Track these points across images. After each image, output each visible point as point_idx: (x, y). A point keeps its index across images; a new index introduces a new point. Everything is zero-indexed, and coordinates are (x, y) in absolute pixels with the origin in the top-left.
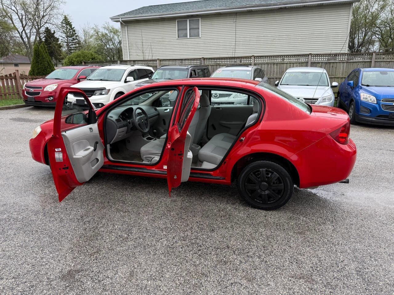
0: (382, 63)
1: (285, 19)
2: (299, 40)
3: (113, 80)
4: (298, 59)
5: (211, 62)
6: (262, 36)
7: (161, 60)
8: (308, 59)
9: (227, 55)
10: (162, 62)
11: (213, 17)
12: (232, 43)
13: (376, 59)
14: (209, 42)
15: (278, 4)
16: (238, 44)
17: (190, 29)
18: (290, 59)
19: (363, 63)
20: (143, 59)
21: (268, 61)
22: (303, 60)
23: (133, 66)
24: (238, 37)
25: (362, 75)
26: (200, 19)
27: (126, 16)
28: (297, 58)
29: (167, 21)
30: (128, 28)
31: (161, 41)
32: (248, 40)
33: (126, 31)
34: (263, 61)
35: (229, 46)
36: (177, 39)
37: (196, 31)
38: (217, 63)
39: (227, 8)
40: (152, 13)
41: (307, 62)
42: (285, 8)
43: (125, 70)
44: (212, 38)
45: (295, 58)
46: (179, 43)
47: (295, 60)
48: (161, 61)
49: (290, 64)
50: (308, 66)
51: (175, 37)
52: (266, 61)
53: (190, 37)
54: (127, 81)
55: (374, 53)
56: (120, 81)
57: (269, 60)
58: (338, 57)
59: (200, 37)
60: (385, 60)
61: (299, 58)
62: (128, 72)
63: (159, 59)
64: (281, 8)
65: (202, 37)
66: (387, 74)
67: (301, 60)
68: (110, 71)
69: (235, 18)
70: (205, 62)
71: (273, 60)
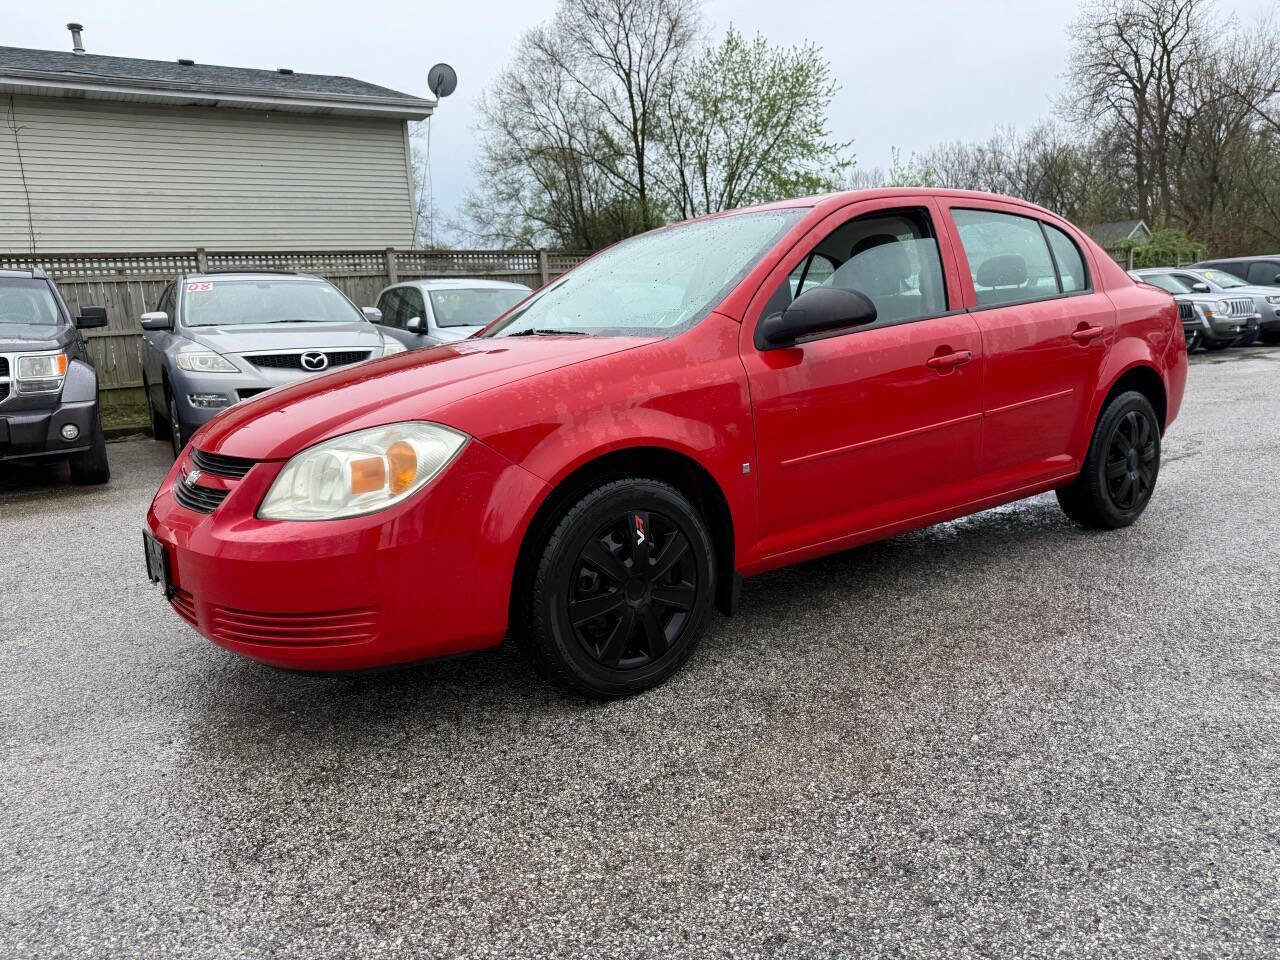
4: (355, 265)
8: (385, 264)
12: (16, 210)
16: (42, 217)
18: (331, 265)
41: (383, 274)
55: (542, 253)
67: (364, 268)
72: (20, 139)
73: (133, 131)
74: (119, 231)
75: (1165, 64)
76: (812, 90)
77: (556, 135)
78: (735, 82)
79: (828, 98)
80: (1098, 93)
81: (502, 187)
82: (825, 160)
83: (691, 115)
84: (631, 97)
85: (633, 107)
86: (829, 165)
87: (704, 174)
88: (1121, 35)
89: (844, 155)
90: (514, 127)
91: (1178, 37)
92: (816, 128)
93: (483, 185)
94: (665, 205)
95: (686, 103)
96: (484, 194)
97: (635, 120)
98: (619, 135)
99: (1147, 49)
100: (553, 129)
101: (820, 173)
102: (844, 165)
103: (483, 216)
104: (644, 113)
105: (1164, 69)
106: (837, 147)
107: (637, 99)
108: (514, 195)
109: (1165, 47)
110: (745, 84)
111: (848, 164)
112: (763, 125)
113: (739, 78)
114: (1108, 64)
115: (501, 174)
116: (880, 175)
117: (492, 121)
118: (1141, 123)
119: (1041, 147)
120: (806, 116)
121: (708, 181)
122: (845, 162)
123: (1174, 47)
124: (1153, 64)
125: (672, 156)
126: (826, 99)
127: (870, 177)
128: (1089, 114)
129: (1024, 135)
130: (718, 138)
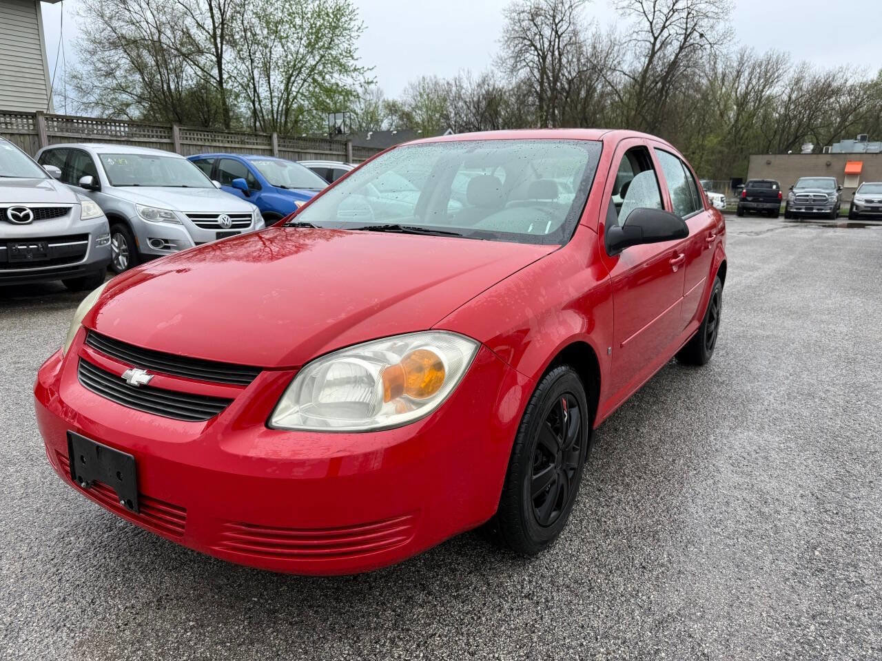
75: (557, 43)
76: (346, 25)
77: (147, 30)
78: (291, 11)
79: (358, 34)
80: (518, 56)
81: (100, 65)
82: (356, 78)
83: (258, 32)
84: (211, 9)
85: (212, 17)
86: (358, 82)
87: (269, 76)
88: (533, 20)
89: (369, 76)
90: (111, 18)
91: (564, 27)
92: (349, 54)
93: (84, 62)
94: (237, 96)
95: (255, 21)
96: (84, 69)
97: (215, 28)
98: (201, 37)
99: (547, 32)
100: (144, 24)
101: (352, 86)
102: (369, 83)
103: (83, 87)
104: (222, 23)
105: (556, 47)
106: (365, 69)
107: (216, 11)
108: (110, 74)
109: (557, 32)
110: (298, 14)
111: (372, 82)
112: (311, 46)
113: (294, 8)
114: (525, 38)
115: (99, 55)
116: (381, 92)
117: (90, 10)
118: (542, 77)
119: (486, 86)
120: (342, 44)
121: (272, 81)
122: (369, 81)
123: (562, 34)
124: (550, 42)
125: (243, 59)
126: (356, 34)
127: (374, 92)
128: (514, 69)
129: (476, 78)
130: (278, 51)
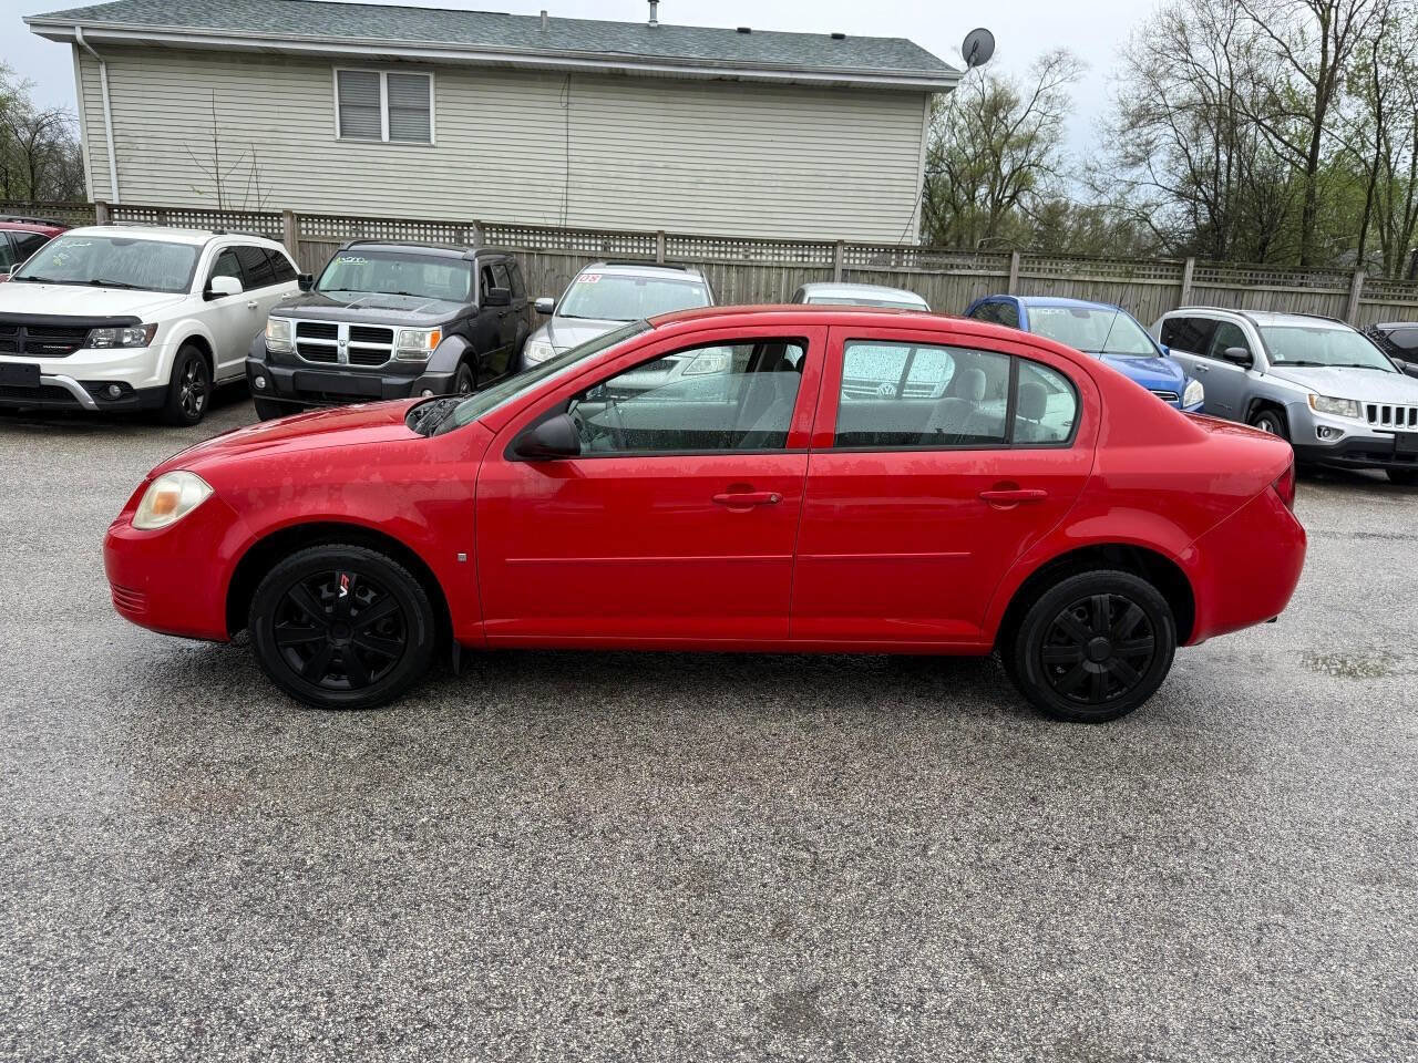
0: (1037, 283)
1: (734, 116)
2: (779, 190)
3: (156, 286)
4: (803, 256)
5: (510, 240)
6: (661, 165)
7: (300, 216)
8: (833, 257)
9: (542, 221)
10: (304, 225)
11: (480, 76)
12: (557, 177)
13: (1020, 270)
14: (469, 165)
15: (716, 64)
16: (577, 185)
17: (390, 109)
18: (779, 255)
19: (987, 279)
20: (218, 208)
21: (710, 255)
22: (817, 260)
23: (222, 233)
24: (577, 159)
25: (1028, 318)
26: (432, 76)
27: (102, 22)
28: (800, 253)
29: (290, 65)
30: (112, 72)
31: (268, 141)
32: (613, 174)
33: (104, 85)
34: (692, 254)
35: (546, 189)
36: (337, 142)
37: (414, 120)
38: (532, 245)
39: (538, 53)
40: (224, 25)
41: (830, 266)
42: (736, 80)
43: (199, 250)
44: (480, 153)
45: (794, 252)
46: (348, 158)
47: (794, 259)
48: (299, 221)
49: (778, 271)
50: (833, 281)
51: (331, 132)
52: (704, 255)
53: (390, 138)
54: (213, 292)
56: (186, 290)
57: (713, 252)
58: (905, 257)
59: (433, 142)
60: (1044, 276)
61: (806, 253)
62: (211, 257)
63: (288, 213)
64: (721, 79)
65: (440, 144)
66: (1088, 316)
67: (812, 259)
68: (129, 250)
69: (565, 93)
70: (485, 238)
71: (726, 252)
72: (571, 113)
73: (662, 106)
74: (635, 201)
